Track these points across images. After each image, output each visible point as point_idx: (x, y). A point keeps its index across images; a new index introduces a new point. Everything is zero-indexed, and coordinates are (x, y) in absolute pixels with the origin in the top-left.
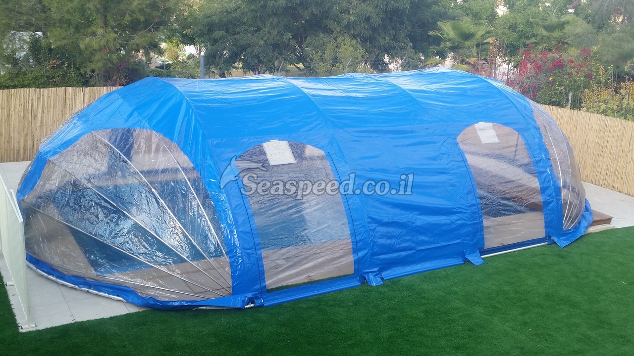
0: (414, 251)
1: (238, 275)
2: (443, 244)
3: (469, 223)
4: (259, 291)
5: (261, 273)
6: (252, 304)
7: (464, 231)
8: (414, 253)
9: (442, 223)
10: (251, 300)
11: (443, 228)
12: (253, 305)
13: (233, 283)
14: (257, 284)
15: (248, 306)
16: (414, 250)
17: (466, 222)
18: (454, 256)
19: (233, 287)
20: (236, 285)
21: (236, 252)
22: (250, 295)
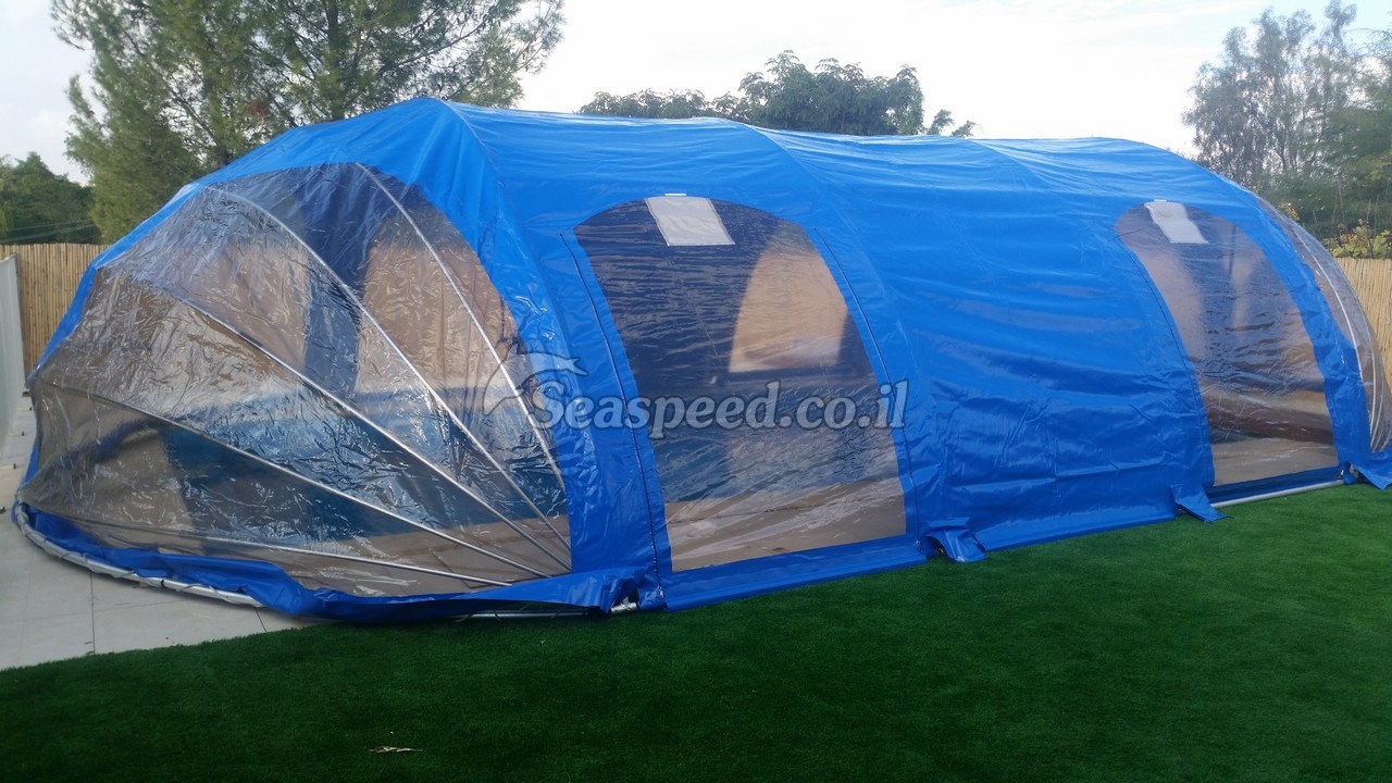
0: (1050, 480)
1: (591, 515)
2: (1121, 466)
3: (1177, 416)
4: (649, 564)
5: (655, 511)
6: (631, 601)
7: (1166, 436)
8: (1052, 485)
9: (1113, 411)
10: (629, 590)
11: (1116, 426)
12: (633, 605)
13: (574, 540)
14: (644, 545)
15: (621, 607)
16: (1053, 476)
17: (1167, 413)
18: (1149, 501)
19: (575, 552)
20: (584, 545)
21: (581, 449)
22: (625, 573)
